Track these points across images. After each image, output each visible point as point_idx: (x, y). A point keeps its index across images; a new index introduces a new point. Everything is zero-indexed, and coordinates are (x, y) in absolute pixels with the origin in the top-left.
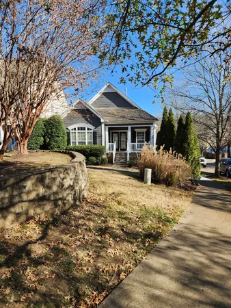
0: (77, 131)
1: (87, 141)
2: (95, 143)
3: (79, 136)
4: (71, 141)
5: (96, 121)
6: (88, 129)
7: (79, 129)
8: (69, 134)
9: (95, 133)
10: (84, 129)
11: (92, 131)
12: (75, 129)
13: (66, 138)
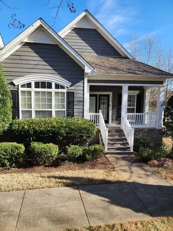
0: (33, 89)
1: (54, 110)
2: (70, 114)
3: (37, 100)
4: (21, 109)
5: (73, 71)
6: (57, 86)
7: (37, 85)
8: (15, 95)
9: (70, 95)
10: (49, 86)
11: (65, 91)
12: (29, 85)
13: (10, 104)
